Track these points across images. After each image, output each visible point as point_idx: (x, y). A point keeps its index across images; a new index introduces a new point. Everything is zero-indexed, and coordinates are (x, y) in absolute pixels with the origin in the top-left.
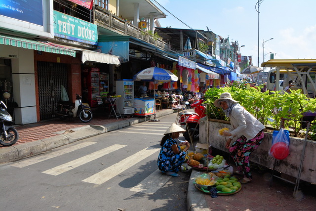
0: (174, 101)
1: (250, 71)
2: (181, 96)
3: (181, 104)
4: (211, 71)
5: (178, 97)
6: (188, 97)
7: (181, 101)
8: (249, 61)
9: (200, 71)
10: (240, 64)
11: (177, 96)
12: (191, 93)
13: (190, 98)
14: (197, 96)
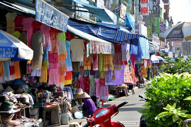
0: (13, 110)
1: (182, 33)
2: (28, 97)
3: (28, 116)
4: (92, 34)
5: (22, 100)
6: (46, 98)
7: (27, 109)
8: (163, 11)
9: (70, 36)
10: (145, 19)
11: (19, 96)
12: (51, 88)
13: (48, 101)
14: (65, 95)
